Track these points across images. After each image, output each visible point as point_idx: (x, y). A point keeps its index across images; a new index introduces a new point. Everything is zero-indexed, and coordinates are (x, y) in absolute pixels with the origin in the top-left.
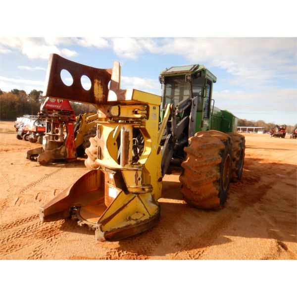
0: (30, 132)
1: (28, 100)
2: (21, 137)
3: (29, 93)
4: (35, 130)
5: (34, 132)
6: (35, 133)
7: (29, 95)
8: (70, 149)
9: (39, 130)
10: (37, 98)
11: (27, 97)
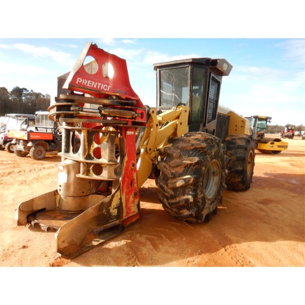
0: (17, 140)
1: (10, 98)
2: (3, 146)
3: (11, 90)
4: (26, 138)
5: (24, 141)
6: (26, 142)
7: (11, 92)
8: (128, 194)
9: (32, 137)
10: (20, 96)
11: (9, 95)
